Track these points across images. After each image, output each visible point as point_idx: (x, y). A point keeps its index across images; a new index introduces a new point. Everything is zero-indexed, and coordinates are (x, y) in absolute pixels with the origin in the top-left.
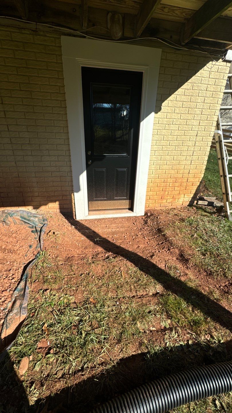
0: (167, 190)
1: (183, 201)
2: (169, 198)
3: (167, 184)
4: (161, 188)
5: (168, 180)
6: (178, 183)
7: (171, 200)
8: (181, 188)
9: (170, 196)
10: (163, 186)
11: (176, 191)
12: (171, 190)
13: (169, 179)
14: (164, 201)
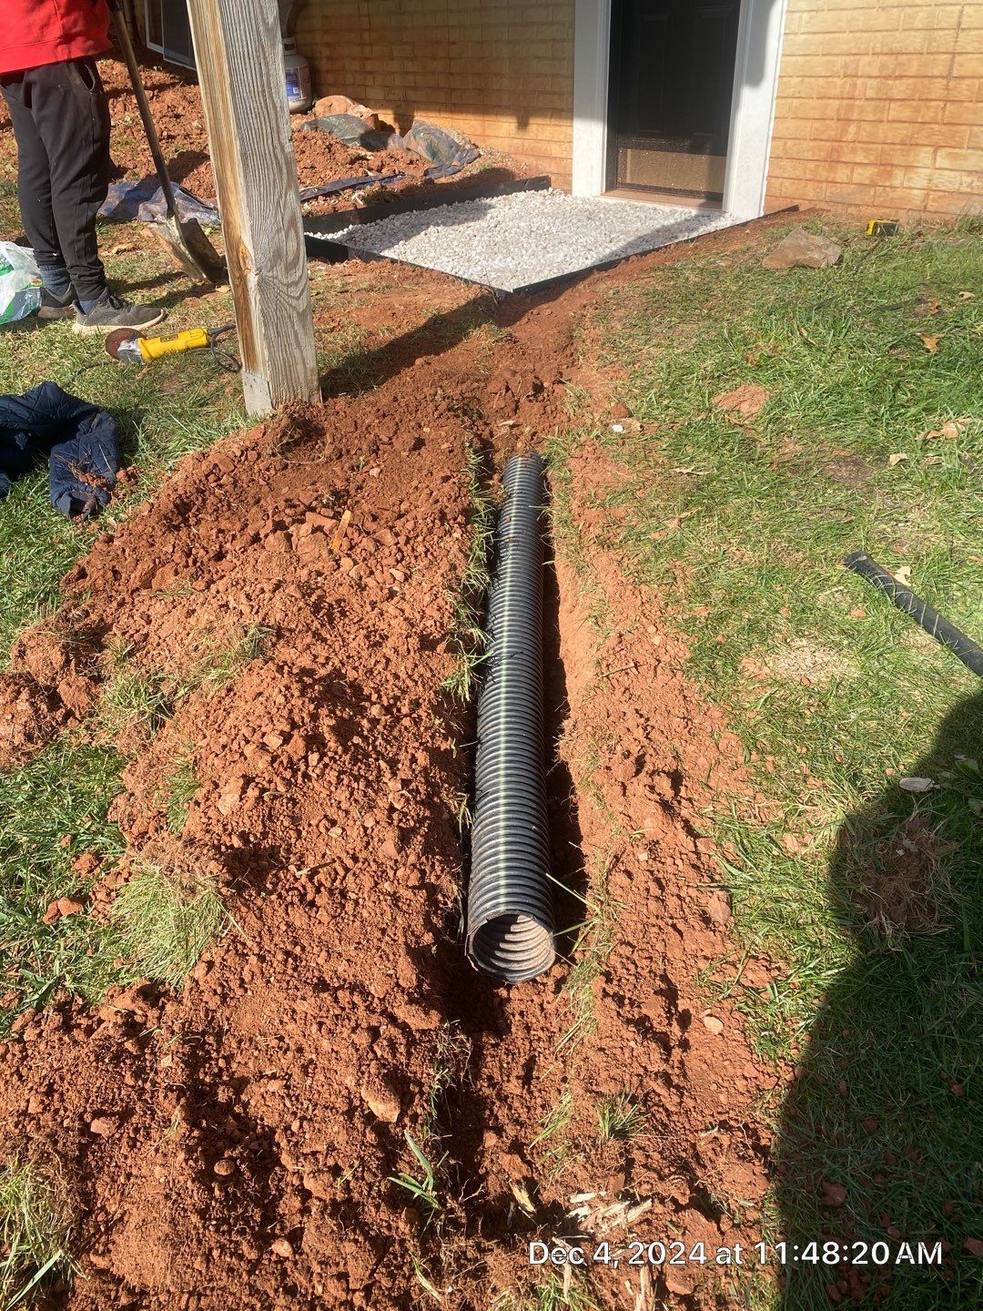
0: (855, 116)
1: (924, 183)
2: (860, 158)
3: (854, 86)
4: (831, 101)
5: (861, 64)
6: (905, 80)
7: (870, 171)
8: (917, 111)
9: (866, 151)
10: (836, 92)
11: (897, 125)
12: (871, 118)
13: (864, 60)
14: (841, 174)
